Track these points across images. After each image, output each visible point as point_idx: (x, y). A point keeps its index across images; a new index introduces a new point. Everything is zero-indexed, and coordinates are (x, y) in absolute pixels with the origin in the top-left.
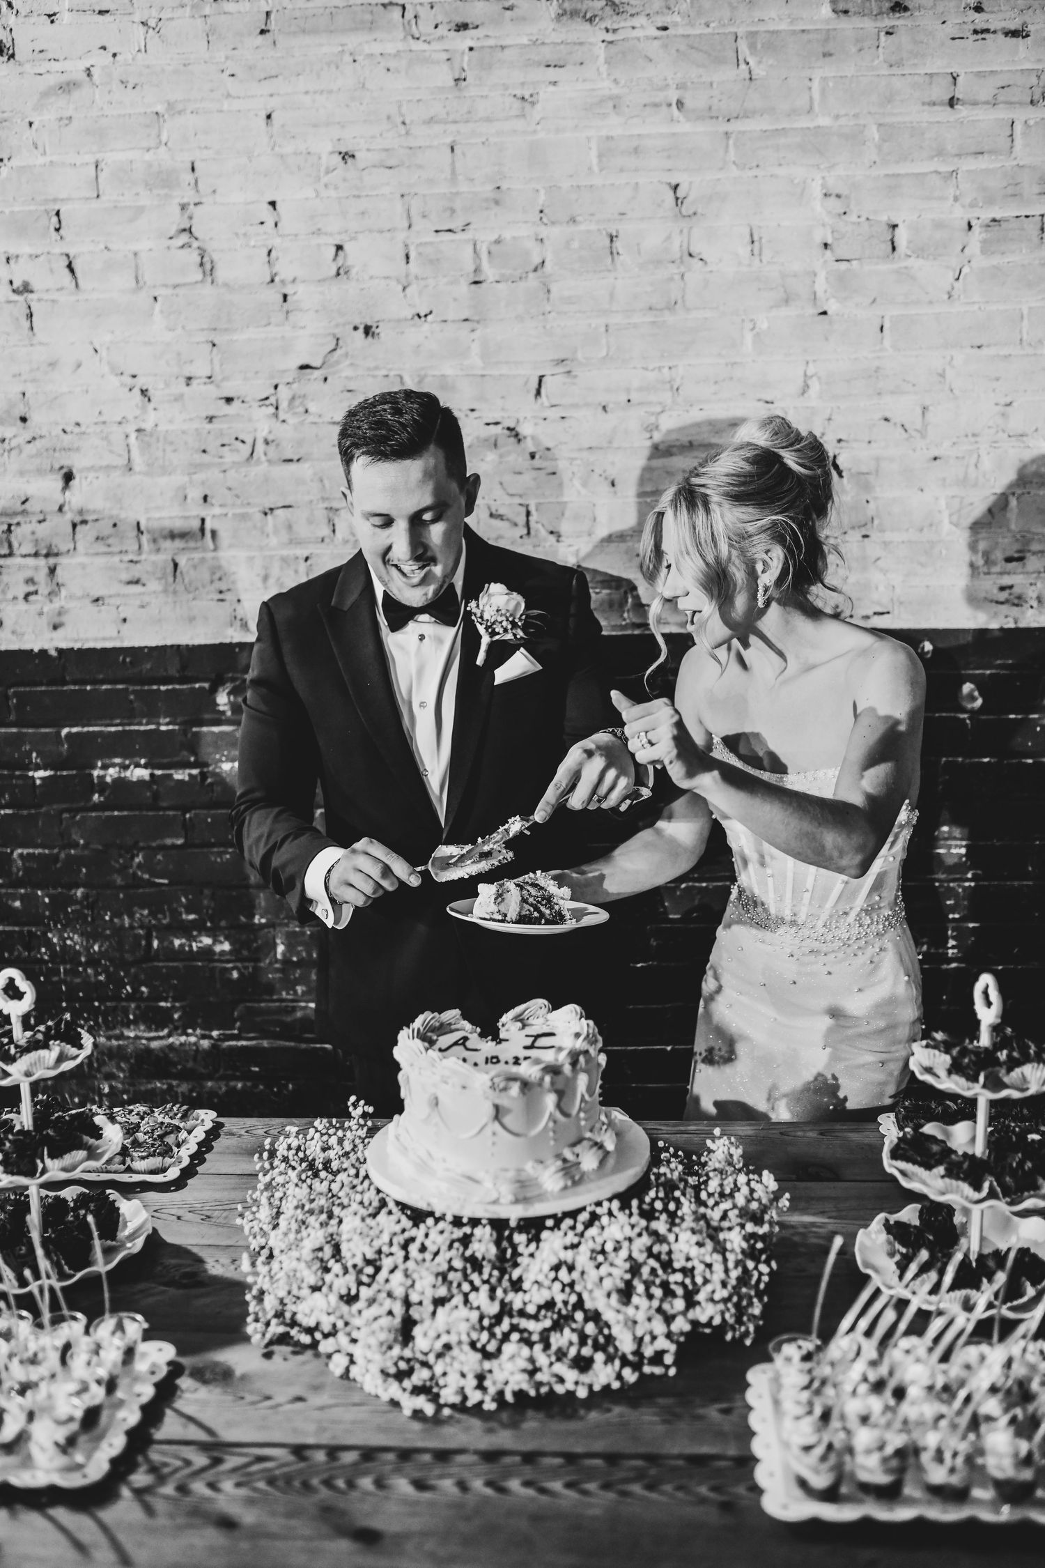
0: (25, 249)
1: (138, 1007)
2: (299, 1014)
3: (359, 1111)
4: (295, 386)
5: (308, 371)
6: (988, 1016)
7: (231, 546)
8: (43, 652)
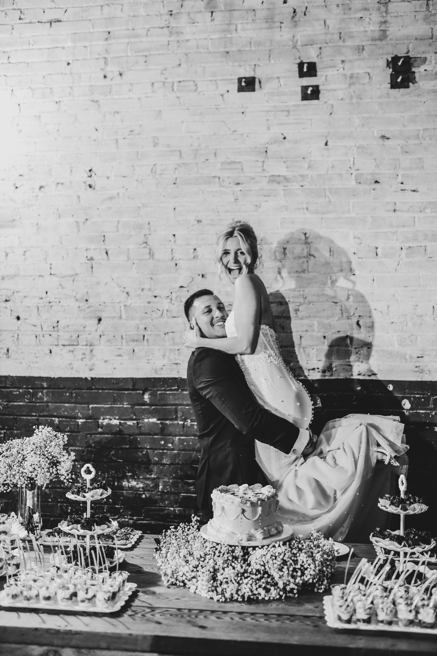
0: (93, 247)
1: (108, 507)
2: (166, 512)
3: (195, 518)
4: (178, 293)
5: (182, 288)
6: (402, 488)
7: (153, 345)
8: (86, 379)
